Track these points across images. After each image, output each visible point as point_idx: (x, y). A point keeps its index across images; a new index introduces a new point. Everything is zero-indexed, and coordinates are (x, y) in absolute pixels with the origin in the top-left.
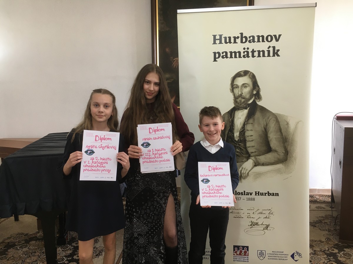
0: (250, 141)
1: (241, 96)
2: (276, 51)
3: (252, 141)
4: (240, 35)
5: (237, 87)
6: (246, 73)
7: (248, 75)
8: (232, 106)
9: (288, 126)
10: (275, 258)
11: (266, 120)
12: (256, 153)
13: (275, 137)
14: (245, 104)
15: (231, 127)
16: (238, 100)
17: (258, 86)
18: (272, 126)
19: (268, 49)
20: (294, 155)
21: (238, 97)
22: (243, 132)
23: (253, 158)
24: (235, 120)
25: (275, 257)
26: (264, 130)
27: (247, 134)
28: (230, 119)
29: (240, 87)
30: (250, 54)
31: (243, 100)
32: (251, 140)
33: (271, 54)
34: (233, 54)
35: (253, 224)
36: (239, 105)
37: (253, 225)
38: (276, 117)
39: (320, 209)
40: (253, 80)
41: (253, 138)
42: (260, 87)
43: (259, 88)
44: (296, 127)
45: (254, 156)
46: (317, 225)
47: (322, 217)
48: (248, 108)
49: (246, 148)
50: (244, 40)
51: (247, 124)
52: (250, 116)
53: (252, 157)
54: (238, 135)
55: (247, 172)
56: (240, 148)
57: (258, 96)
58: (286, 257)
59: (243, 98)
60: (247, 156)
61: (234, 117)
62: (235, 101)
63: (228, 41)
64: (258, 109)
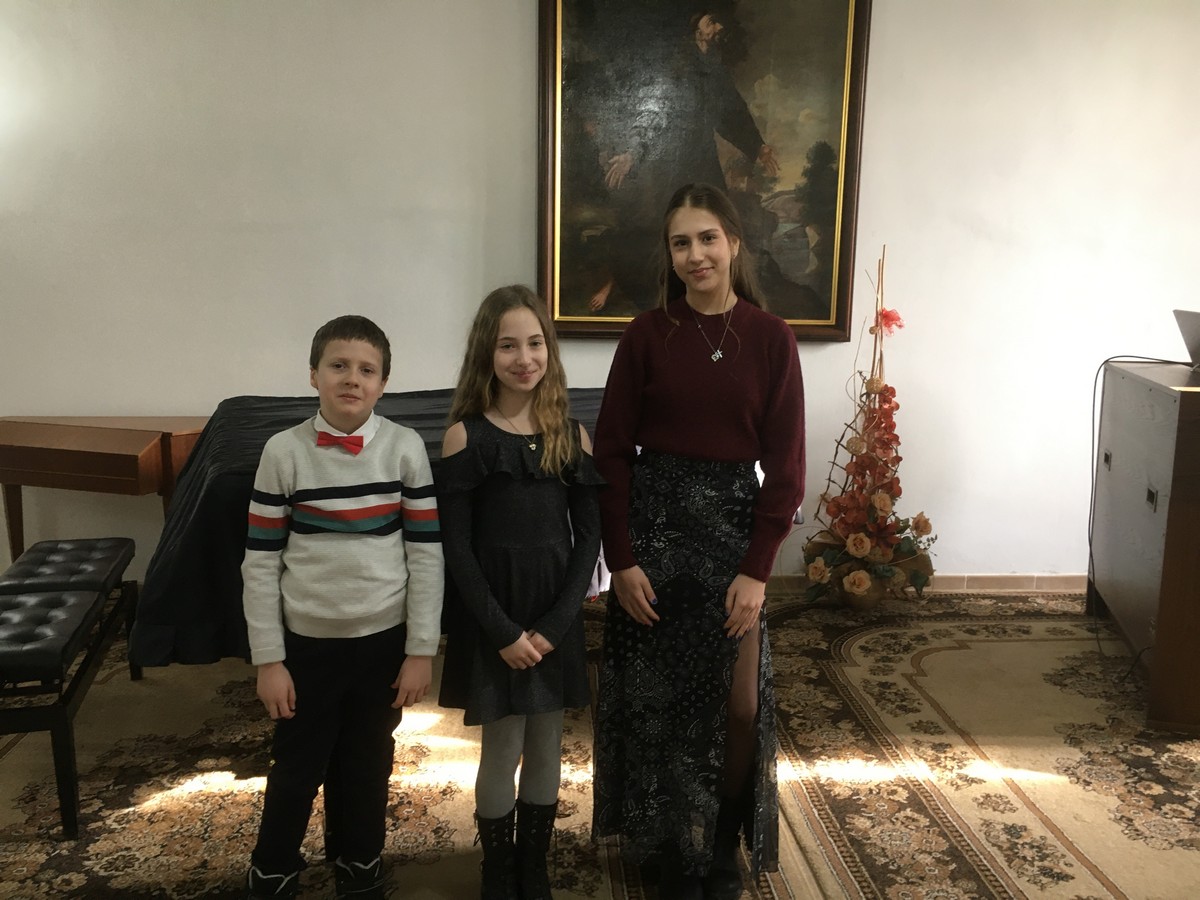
39: (1060, 637)
46: (1068, 681)
47: (1075, 658)
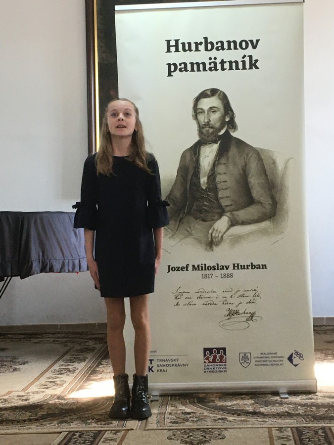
0: (224, 189)
1: (208, 124)
2: (253, 62)
3: (226, 189)
4: (203, 41)
5: (203, 111)
6: (214, 92)
7: (217, 95)
8: (196, 139)
9: (275, 166)
10: (266, 363)
11: (244, 159)
12: (233, 207)
13: (258, 181)
14: (214, 136)
15: (195, 170)
16: (204, 131)
17: (232, 111)
18: (253, 166)
19: (242, 60)
20: (285, 207)
21: (204, 126)
22: (212, 176)
23: (228, 214)
24: (201, 159)
25: (265, 361)
26: (242, 172)
27: (219, 178)
28: (194, 159)
30: (219, 66)
31: (211, 130)
32: (225, 187)
33: (247, 66)
34: (195, 66)
35: (232, 313)
36: (206, 138)
37: (231, 315)
38: (257, 153)
40: (225, 102)
43: (233, 113)
44: (286, 167)
45: (230, 211)
48: (219, 142)
49: (217, 199)
50: (209, 47)
52: (222, 153)
53: (227, 212)
54: (206, 181)
55: (220, 235)
56: (210, 200)
57: (232, 124)
58: (281, 361)
59: (212, 128)
60: (219, 211)
61: (199, 156)
62: (201, 132)
63: (187, 48)
64: (233, 142)
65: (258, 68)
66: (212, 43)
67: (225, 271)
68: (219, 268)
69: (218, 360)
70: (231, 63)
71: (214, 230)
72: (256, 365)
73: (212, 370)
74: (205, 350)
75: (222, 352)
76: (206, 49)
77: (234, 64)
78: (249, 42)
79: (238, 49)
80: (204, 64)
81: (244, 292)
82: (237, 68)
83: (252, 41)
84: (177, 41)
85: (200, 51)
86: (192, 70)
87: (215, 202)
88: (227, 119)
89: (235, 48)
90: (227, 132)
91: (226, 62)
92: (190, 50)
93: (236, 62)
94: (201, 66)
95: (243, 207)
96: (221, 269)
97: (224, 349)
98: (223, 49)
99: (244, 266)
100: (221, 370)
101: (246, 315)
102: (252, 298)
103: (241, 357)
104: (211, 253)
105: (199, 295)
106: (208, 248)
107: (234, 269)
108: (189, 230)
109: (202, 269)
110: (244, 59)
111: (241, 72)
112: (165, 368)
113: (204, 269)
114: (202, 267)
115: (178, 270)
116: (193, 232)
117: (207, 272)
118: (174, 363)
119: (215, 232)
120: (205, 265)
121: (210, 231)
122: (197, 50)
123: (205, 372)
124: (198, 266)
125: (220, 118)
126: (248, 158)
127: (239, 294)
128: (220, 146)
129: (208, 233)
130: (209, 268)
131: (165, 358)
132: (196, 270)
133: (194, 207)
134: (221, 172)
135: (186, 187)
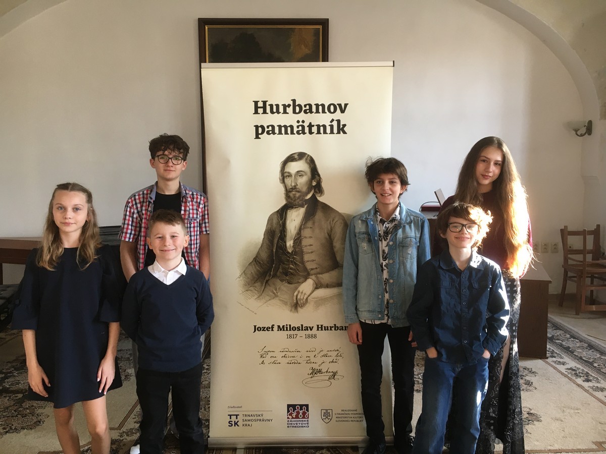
0: (309, 253)
1: (294, 188)
2: (341, 126)
3: (312, 252)
4: (291, 103)
5: (290, 175)
6: (301, 155)
7: (305, 158)
10: (346, 419)
11: (330, 223)
12: (318, 270)
14: (300, 200)
15: (281, 233)
16: (291, 195)
17: (319, 175)
18: (339, 231)
21: (291, 190)
22: (298, 240)
23: (313, 277)
24: (288, 222)
25: (345, 417)
26: (328, 237)
27: (305, 242)
28: (281, 222)
29: (293, 176)
30: (307, 130)
31: (298, 195)
32: (310, 251)
33: (335, 130)
34: (283, 129)
35: (315, 372)
36: (293, 201)
38: (344, 219)
40: (312, 166)
41: (313, 248)
42: (321, 176)
43: (320, 178)
45: (315, 274)
48: (306, 206)
49: (303, 262)
50: (297, 109)
51: (304, 228)
52: (308, 217)
53: (312, 275)
54: (292, 245)
55: (305, 298)
56: (295, 264)
57: (318, 189)
59: (298, 192)
60: (305, 274)
61: (285, 219)
62: (287, 196)
63: (275, 110)
64: (320, 207)
65: (346, 133)
66: (300, 106)
67: (309, 332)
68: (304, 328)
69: (301, 416)
70: (319, 126)
71: (299, 292)
72: (336, 421)
73: (295, 425)
74: (289, 406)
75: (304, 408)
76: (294, 112)
77: (322, 128)
78: (338, 106)
79: (326, 113)
80: (292, 127)
81: (328, 353)
82: (325, 132)
83: (340, 105)
84: (265, 103)
85: (288, 113)
86: (280, 133)
87: (300, 264)
88: (314, 184)
89: (324, 112)
90: (314, 197)
91: (313, 126)
92: (278, 112)
93: (324, 126)
94: (289, 129)
95: (328, 271)
96: (305, 330)
97: (307, 406)
98: (311, 112)
99: (328, 327)
100: (304, 425)
101: (328, 374)
102: (335, 358)
103: (323, 414)
104: (296, 314)
105: (283, 354)
106: (293, 310)
107: (318, 330)
108: (275, 292)
109: (287, 330)
110: (332, 124)
111: (329, 136)
112: (250, 423)
113: (288, 329)
114: (287, 328)
115: (263, 330)
116: (279, 294)
117: (292, 332)
118: (259, 418)
119: (300, 294)
120: (290, 325)
121: (295, 294)
122: (285, 112)
123: (288, 427)
124: (283, 326)
125: (307, 183)
126: (334, 222)
127: (322, 354)
128: (306, 210)
129: (294, 295)
130: (294, 329)
131: (250, 413)
132: (281, 330)
133: (280, 270)
134: (308, 235)
135: (272, 251)
